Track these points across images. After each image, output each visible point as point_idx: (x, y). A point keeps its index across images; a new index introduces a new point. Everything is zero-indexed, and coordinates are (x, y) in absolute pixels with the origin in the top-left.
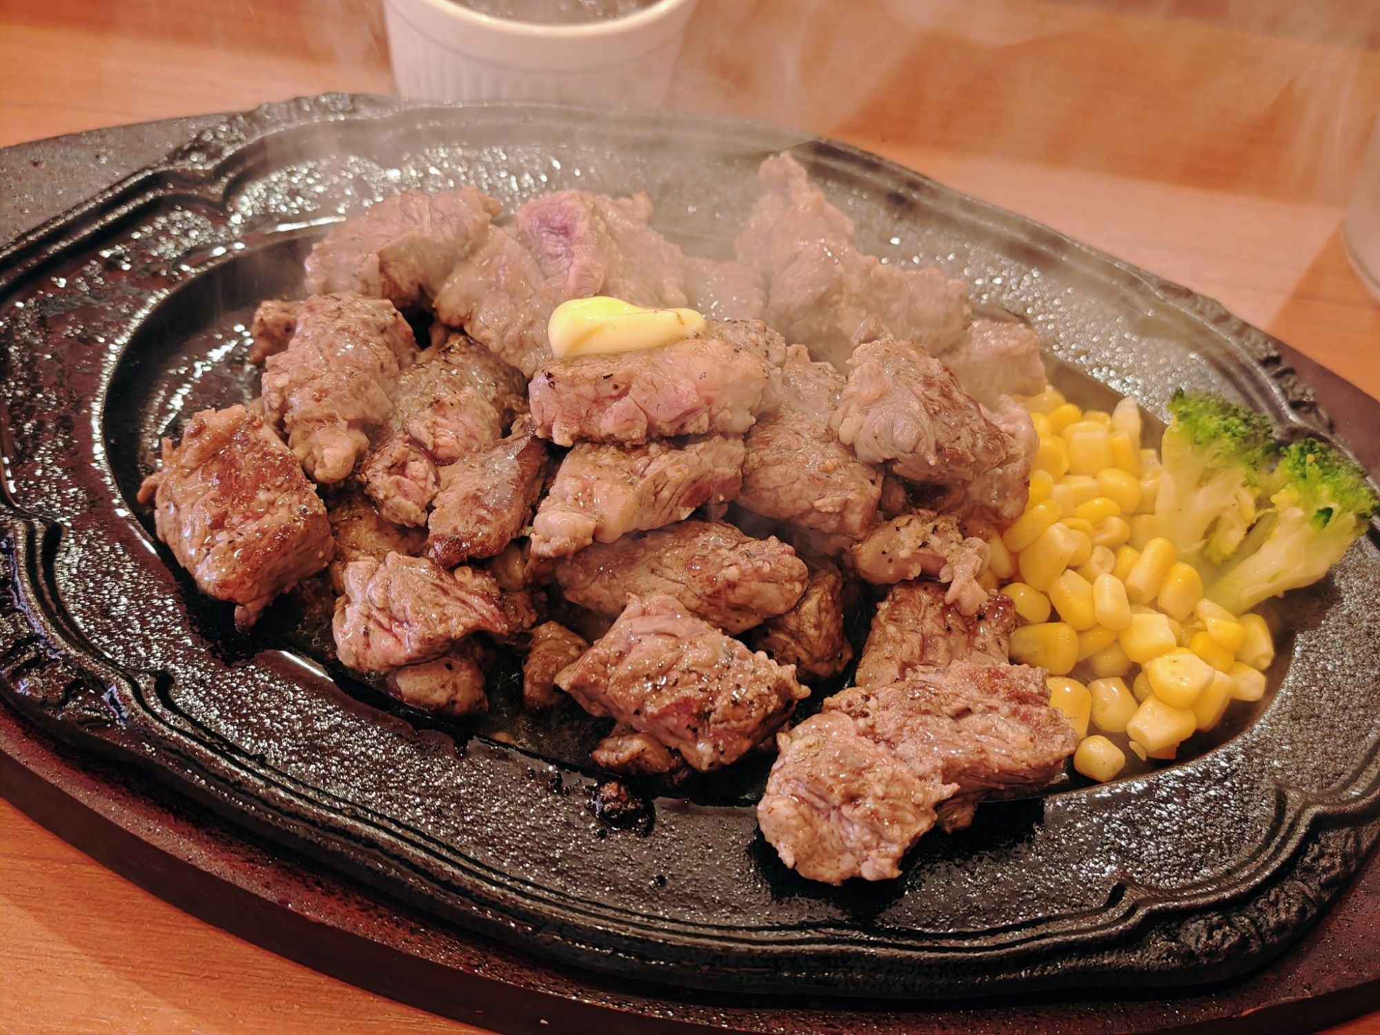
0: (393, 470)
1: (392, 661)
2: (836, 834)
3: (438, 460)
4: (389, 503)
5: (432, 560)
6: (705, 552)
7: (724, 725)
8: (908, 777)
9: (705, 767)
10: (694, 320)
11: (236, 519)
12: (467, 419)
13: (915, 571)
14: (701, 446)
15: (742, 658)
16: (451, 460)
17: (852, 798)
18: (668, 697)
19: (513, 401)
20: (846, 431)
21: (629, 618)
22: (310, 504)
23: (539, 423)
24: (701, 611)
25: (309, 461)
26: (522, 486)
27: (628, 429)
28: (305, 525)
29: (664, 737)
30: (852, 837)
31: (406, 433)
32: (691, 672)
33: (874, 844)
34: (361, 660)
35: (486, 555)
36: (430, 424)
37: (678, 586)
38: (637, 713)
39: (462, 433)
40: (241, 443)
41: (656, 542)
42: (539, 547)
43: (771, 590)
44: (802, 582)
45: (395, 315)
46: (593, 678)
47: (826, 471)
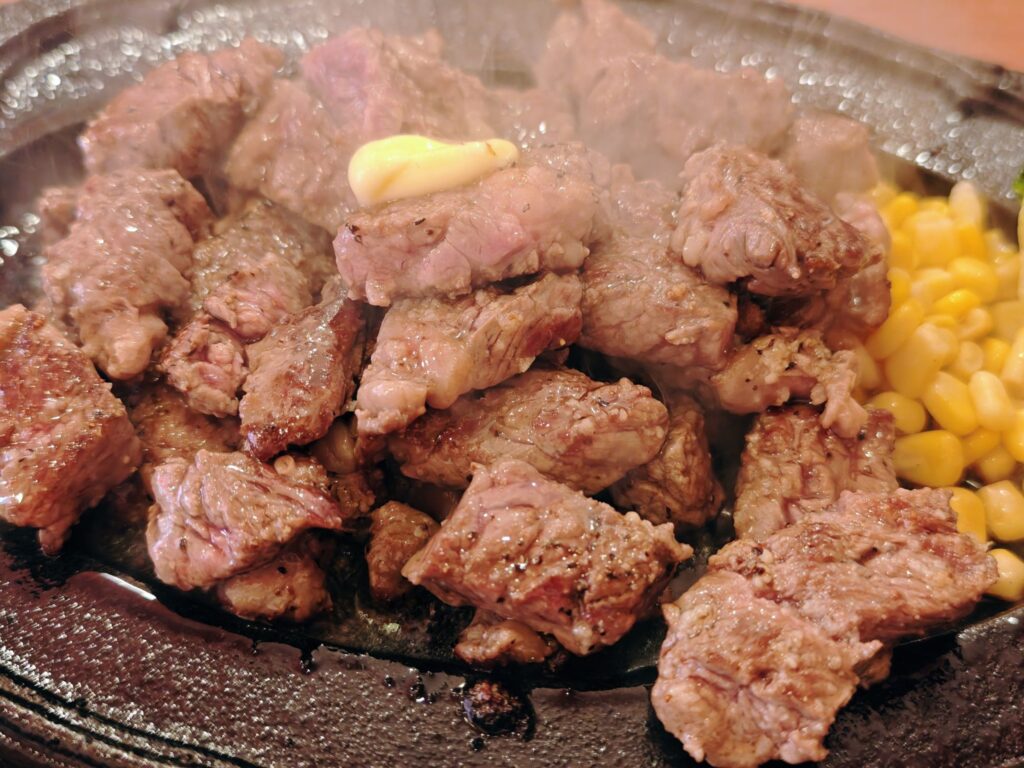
0: (195, 356)
1: (215, 575)
2: (747, 715)
3: (244, 338)
4: (193, 394)
5: (247, 454)
6: (553, 406)
7: (602, 603)
8: (821, 639)
9: (584, 651)
10: (505, 149)
11: (23, 434)
12: (271, 290)
13: (784, 396)
14: (532, 287)
15: (612, 522)
16: (260, 336)
17: (762, 674)
18: (534, 579)
19: (320, 263)
20: (690, 251)
21: (478, 492)
22: (105, 408)
23: (350, 283)
24: (556, 472)
25: (102, 357)
26: (340, 357)
27: (449, 279)
28: (103, 432)
29: (534, 622)
30: (766, 718)
31: (206, 312)
32: (555, 546)
33: (794, 723)
34: (182, 577)
35: (307, 441)
36: (229, 299)
37: (527, 447)
38: (501, 600)
39: (267, 305)
40: (24, 346)
41: (496, 401)
42: (366, 424)
43: (631, 439)
44: (663, 425)
45: (182, 185)
46: (446, 567)
47: (674, 298)
